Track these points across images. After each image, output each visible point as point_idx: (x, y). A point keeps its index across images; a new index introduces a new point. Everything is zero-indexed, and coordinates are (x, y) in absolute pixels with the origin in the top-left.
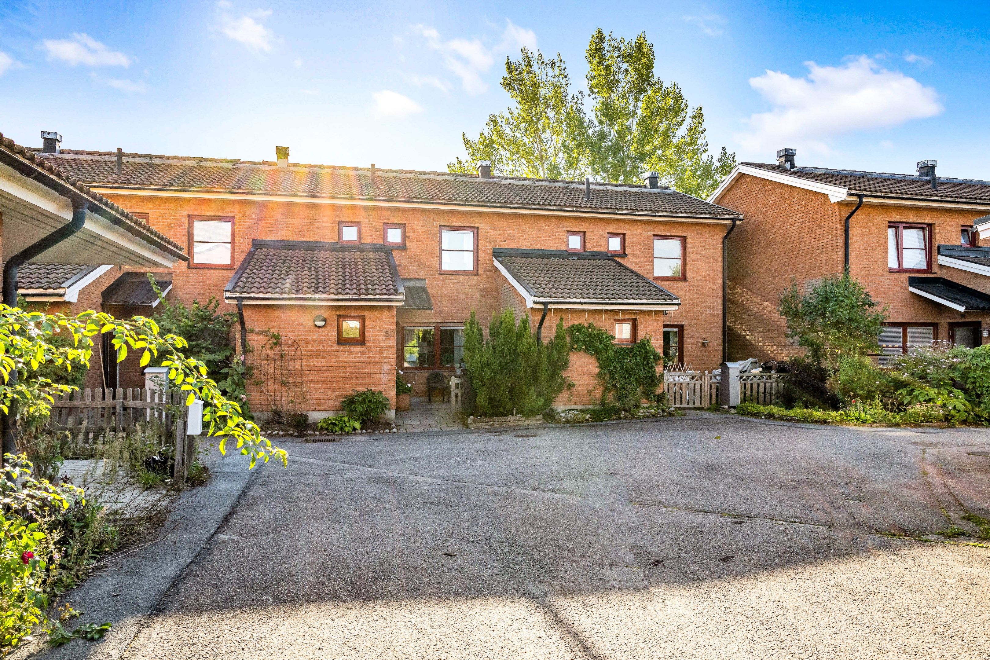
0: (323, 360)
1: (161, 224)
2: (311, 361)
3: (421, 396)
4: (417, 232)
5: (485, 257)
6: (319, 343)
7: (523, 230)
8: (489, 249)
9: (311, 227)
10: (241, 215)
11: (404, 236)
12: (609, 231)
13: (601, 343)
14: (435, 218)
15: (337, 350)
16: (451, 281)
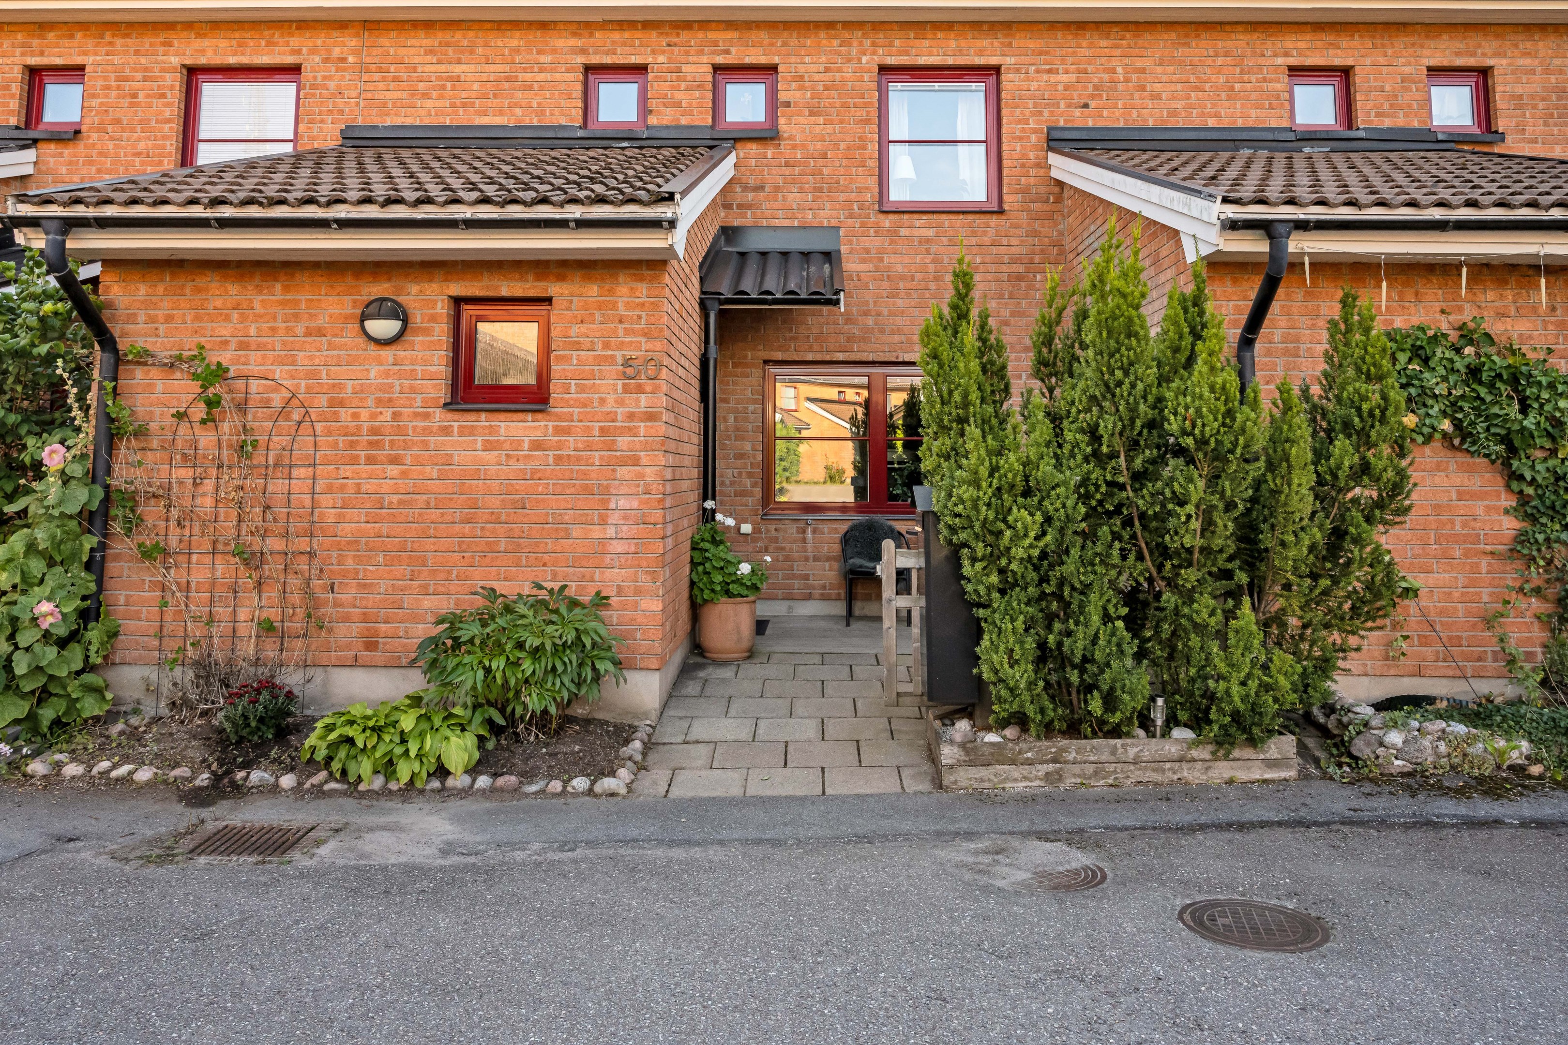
0: (393, 470)
1: (114, 94)
2: (347, 470)
3: (824, 598)
4: (813, 88)
5: (1024, 156)
6: (379, 402)
7: (1143, 71)
8: (1035, 131)
9: (507, 85)
10: (317, 59)
11: (773, 104)
12: (1433, 62)
13: (1524, 409)
14: (867, 43)
15: (446, 431)
16: (916, 232)
